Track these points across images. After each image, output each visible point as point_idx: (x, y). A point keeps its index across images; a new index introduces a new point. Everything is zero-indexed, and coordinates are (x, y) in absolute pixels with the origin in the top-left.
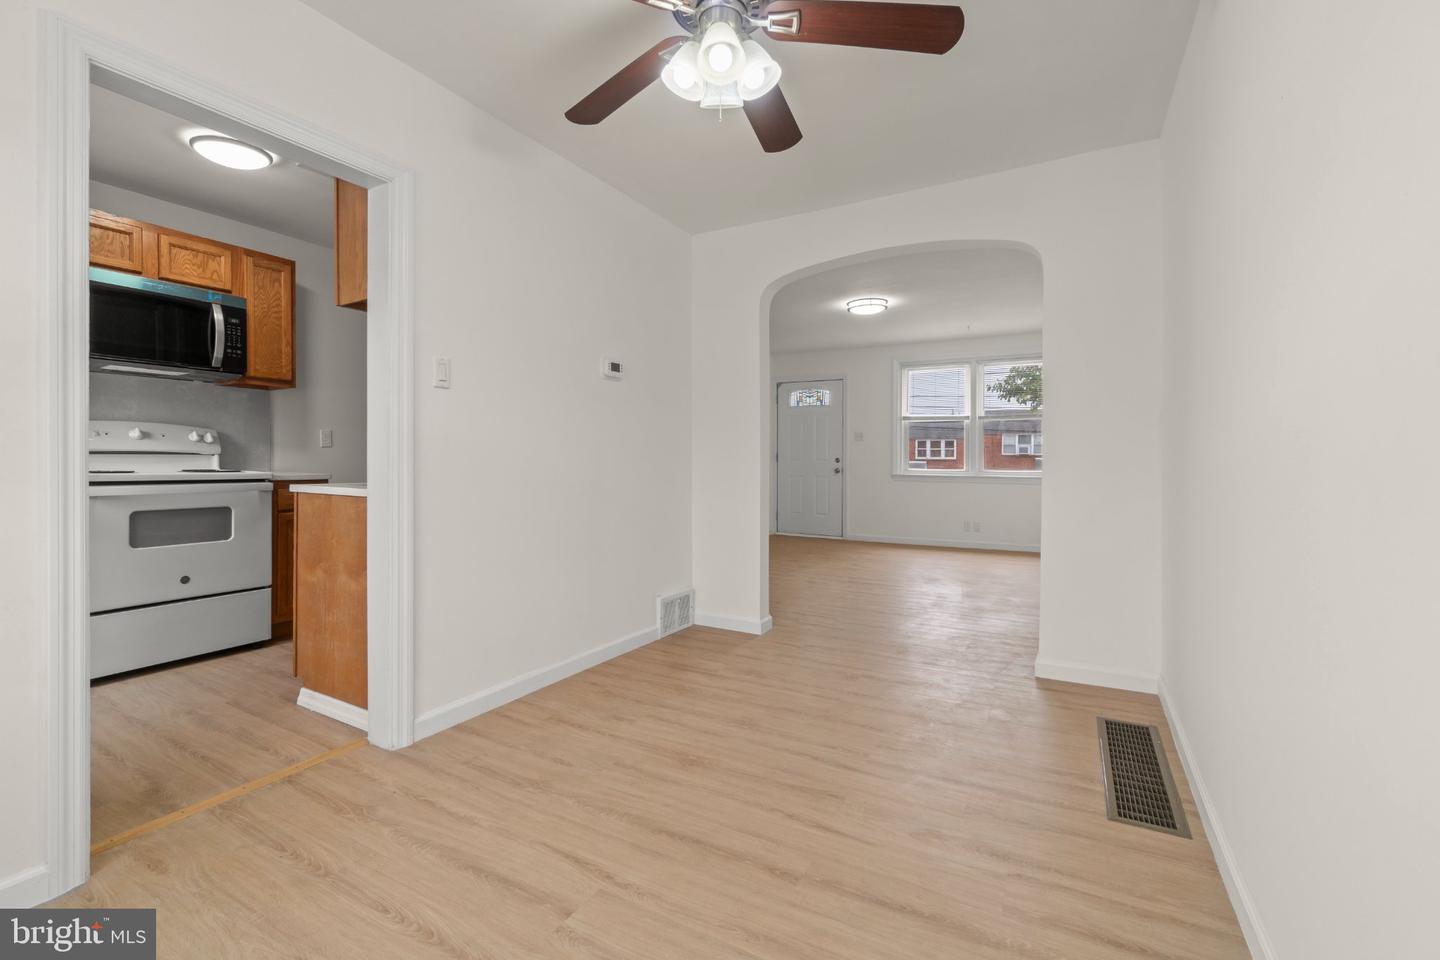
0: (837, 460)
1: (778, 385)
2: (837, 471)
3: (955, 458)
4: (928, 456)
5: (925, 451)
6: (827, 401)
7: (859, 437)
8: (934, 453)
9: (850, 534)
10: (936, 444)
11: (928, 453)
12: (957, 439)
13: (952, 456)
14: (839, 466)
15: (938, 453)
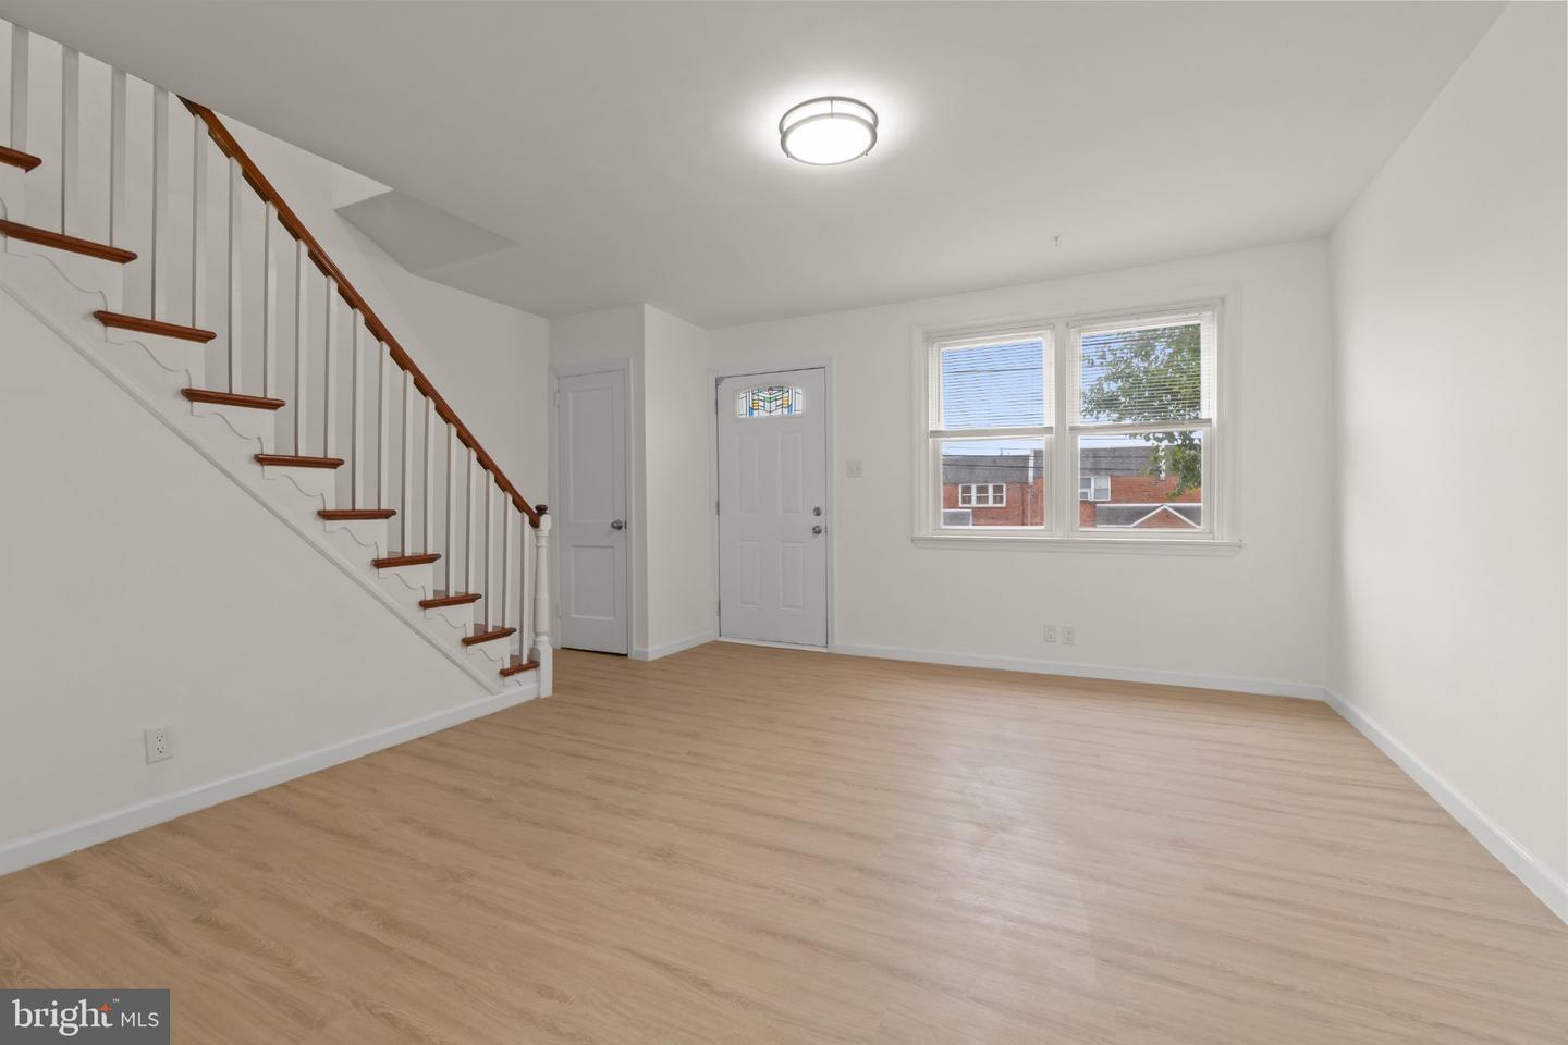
0: (818, 512)
1: (718, 381)
2: (817, 531)
3: (1004, 505)
4: (974, 504)
5: (970, 497)
6: (799, 404)
7: (854, 469)
8: (979, 500)
9: (840, 645)
10: (983, 490)
11: (974, 499)
12: (1007, 483)
13: (1001, 502)
14: (818, 521)
15: (986, 500)
